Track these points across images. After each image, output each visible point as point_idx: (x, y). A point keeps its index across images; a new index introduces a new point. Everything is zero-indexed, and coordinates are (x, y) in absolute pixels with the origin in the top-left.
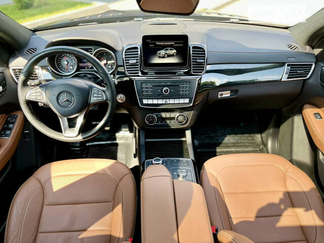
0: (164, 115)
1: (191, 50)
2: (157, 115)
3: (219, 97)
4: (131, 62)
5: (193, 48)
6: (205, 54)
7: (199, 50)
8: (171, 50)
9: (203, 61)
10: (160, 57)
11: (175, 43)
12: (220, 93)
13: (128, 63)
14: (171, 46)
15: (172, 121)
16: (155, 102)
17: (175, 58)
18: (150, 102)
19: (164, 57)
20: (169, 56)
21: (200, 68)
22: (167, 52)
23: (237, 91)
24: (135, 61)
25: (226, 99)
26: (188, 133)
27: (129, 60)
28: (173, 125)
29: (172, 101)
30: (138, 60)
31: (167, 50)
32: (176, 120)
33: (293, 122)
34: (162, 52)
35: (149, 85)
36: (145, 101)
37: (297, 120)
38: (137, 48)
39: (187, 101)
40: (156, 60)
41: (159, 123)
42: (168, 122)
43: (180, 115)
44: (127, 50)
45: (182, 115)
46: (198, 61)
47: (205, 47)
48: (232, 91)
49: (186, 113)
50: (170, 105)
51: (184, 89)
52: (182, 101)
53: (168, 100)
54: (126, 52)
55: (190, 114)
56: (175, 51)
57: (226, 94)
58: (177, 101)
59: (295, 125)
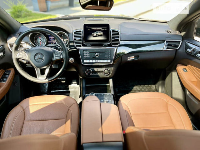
0: (96, 69)
1: (111, 32)
2: (92, 70)
3: (128, 59)
4: (77, 39)
5: (113, 31)
6: (119, 35)
7: (116, 33)
8: (100, 32)
9: (118, 38)
10: (94, 36)
11: (102, 29)
12: (128, 57)
13: (76, 39)
14: (100, 30)
15: (101, 73)
16: (91, 61)
17: (102, 36)
18: (88, 61)
19: (96, 36)
20: (99, 36)
21: (116, 43)
22: (98, 34)
23: (138, 56)
24: (79, 39)
25: (132, 61)
26: (111, 81)
27: (76, 38)
28: (102, 75)
29: (101, 61)
30: (81, 38)
31: (98, 32)
32: (103, 73)
33: (172, 75)
34: (95, 34)
35: (88, 52)
36: (85, 61)
37: (174, 74)
38: (81, 31)
39: (109, 61)
40: (92, 38)
41: (94, 74)
42: (99, 73)
43: (105, 70)
44: (75, 32)
45: (107, 70)
46: (115, 38)
47: (119, 31)
48: (135, 56)
49: (109, 69)
50: (100, 63)
51: (107, 54)
52: (106, 61)
53: (98, 61)
54: (74, 34)
55: (112, 69)
56: (102, 33)
57: (132, 58)
58: (103, 61)
59: (173, 77)
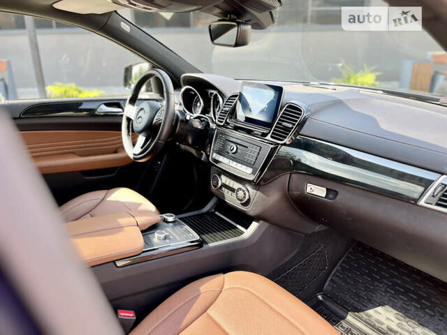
0: (227, 181)
1: (284, 108)
3: (308, 191)
4: (225, 109)
5: (289, 106)
6: (299, 118)
7: (294, 110)
9: (291, 126)
12: (309, 185)
15: (233, 194)
16: (221, 159)
17: (264, 114)
18: (217, 157)
21: (282, 135)
23: (336, 193)
24: (228, 109)
26: (254, 226)
29: (234, 164)
38: (237, 96)
39: (249, 170)
42: (230, 193)
43: (240, 189)
44: (231, 96)
45: (243, 191)
46: (284, 124)
47: (304, 110)
48: (328, 190)
50: (232, 169)
51: (251, 153)
52: (244, 168)
53: (231, 162)
54: (228, 99)
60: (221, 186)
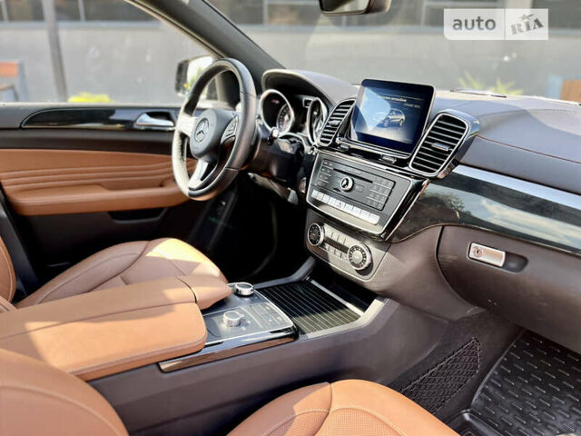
1: (435, 121)
3: (472, 255)
4: (333, 123)
5: (443, 118)
6: (461, 136)
7: (453, 127)
8: (397, 113)
9: (449, 150)
11: (408, 101)
12: (476, 246)
13: (329, 124)
14: (399, 106)
15: (345, 257)
17: (399, 129)
18: (320, 196)
19: (382, 126)
20: (391, 125)
21: (431, 163)
22: (391, 117)
23: (524, 261)
24: (337, 123)
26: (376, 307)
30: (341, 121)
32: (347, 255)
35: (330, 167)
36: (315, 194)
38: (352, 102)
39: (374, 219)
42: (338, 253)
43: (357, 248)
44: (341, 104)
45: (362, 251)
46: (435, 145)
48: (509, 256)
51: (378, 191)
52: (365, 215)
53: (343, 204)
54: (337, 108)
56: (403, 117)
57: (493, 257)
60: (324, 241)
